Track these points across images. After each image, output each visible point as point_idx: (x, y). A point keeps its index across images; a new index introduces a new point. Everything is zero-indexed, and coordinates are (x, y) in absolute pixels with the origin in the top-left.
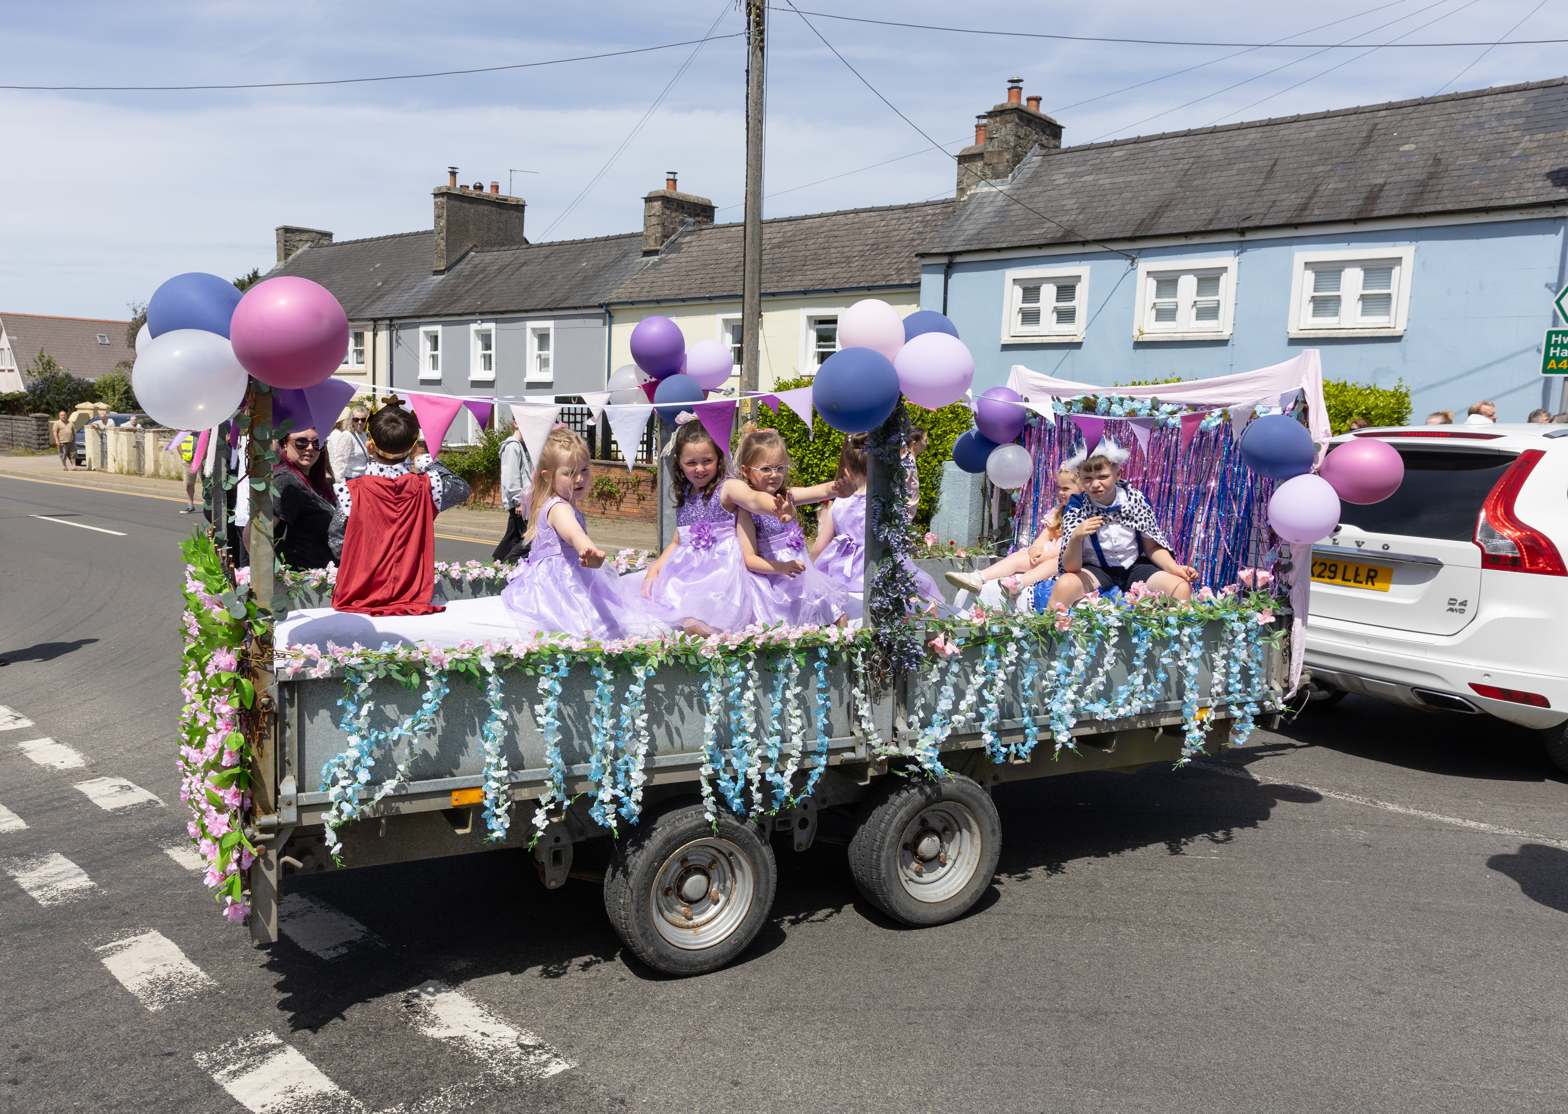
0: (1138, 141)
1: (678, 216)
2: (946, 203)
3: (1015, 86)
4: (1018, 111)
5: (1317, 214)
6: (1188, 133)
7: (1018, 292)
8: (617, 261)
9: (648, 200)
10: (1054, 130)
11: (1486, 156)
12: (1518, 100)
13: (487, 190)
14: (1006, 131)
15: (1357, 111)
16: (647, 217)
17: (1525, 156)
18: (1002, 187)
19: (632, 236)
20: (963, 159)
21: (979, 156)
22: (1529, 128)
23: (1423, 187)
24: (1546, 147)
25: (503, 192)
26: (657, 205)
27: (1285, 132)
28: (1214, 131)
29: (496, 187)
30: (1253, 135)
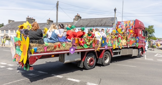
0: (87, 19)
1: (50, 22)
2: (73, 22)
3: (78, 14)
4: (78, 16)
5: (98, 25)
6: (90, 19)
7: (78, 30)
8: (44, 25)
9: (47, 20)
10: (81, 18)
11: (109, 22)
12: (110, 18)
13: (31, 18)
14: (77, 17)
15: (101, 18)
16: (47, 22)
17: (111, 22)
18: (77, 22)
19: (46, 23)
20: (74, 19)
21: (75, 19)
22: (111, 20)
23: (105, 24)
24: (112, 22)
25: (33, 18)
26: (48, 21)
27: (96, 19)
28: (92, 19)
29: (32, 18)
30: (94, 19)
